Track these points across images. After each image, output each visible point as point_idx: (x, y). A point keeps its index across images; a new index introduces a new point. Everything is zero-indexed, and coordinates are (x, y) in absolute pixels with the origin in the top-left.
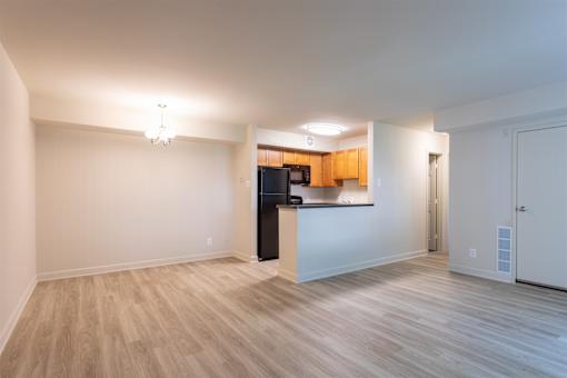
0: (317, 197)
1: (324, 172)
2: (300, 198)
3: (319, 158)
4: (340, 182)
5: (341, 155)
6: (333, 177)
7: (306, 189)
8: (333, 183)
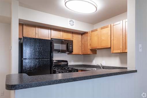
0: (78, 61)
1: (83, 45)
2: (67, 61)
3: (80, 36)
4: (94, 51)
5: (95, 33)
6: (89, 47)
7: (70, 56)
8: (89, 52)
